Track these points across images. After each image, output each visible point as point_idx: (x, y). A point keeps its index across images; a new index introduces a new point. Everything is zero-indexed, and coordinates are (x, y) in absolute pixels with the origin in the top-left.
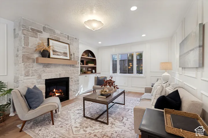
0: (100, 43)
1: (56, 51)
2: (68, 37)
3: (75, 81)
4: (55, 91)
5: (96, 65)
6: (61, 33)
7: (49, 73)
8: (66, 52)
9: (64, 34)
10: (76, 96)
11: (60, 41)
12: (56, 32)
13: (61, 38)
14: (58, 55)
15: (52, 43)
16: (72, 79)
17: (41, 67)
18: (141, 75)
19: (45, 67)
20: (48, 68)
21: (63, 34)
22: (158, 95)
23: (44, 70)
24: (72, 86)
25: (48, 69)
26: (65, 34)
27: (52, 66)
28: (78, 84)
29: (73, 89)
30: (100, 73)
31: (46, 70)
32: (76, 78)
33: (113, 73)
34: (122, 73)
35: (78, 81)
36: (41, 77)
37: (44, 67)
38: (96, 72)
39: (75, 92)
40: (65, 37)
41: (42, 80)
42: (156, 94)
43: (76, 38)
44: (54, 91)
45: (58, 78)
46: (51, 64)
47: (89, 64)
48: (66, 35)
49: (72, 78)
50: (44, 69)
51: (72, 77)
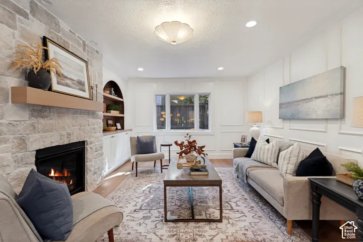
0: (140, 69)
1: (63, 75)
2: (84, 45)
3: (96, 148)
4: (55, 174)
5: (123, 114)
6: (71, 32)
7: (44, 132)
8: (82, 80)
9: (77, 35)
10: (98, 182)
11: (68, 49)
12: (61, 27)
13: (70, 43)
14: (67, 85)
15: (55, 53)
16: (91, 146)
17: (25, 115)
18: (206, 131)
19: (36, 117)
20: (43, 117)
21: (74, 34)
22: (294, 157)
23: (33, 126)
24: (90, 161)
25: (42, 121)
26: (78, 37)
27: (52, 114)
28: (102, 155)
29: (92, 169)
30: (131, 130)
31: (38, 123)
32: (98, 142)
33: (158, 128)
34: (174, 129)
35: (101, 148)
36: (26, 144)
37: (32, 115)
38: (123, 128)
39: (96, 173)
40: (79, 44)
41: (28, 153)
42: (290, 157)
43: (97, 52)
44: (52, 174)
45: (66, 143)
46: (50, 107)
47: (111, 111)
48: (81, 39)
49: (91, 143)
50: (34, 120)
51: (92, 140)
